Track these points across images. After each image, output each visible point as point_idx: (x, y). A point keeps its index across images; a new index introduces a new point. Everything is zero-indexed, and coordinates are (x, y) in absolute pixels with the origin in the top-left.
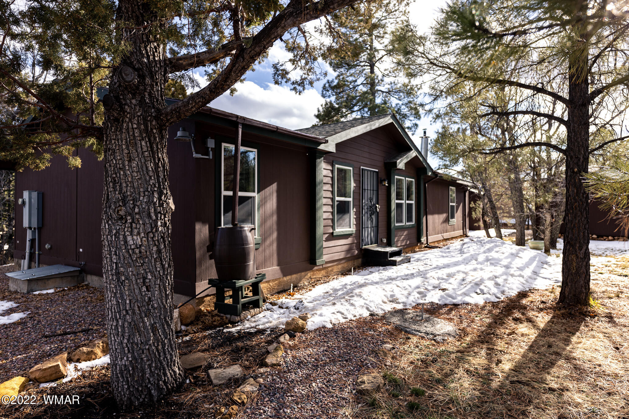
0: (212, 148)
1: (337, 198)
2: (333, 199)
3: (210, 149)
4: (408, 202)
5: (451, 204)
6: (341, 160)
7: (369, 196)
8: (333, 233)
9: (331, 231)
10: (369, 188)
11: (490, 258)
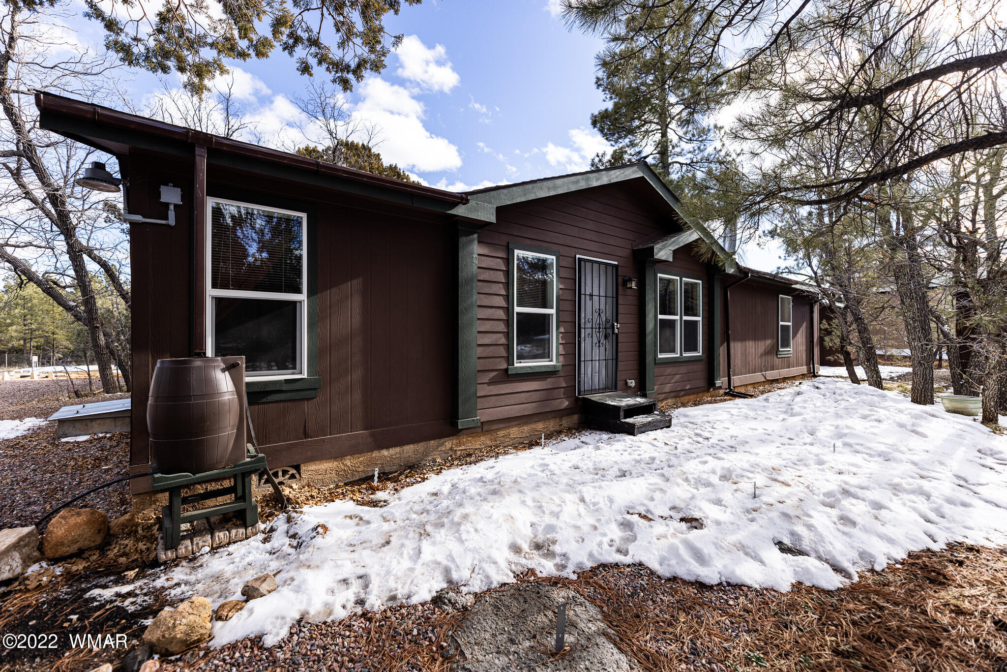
0: (176, 206)
1: (517, 309)
2: (508, 310)
3: (172, 207)
4: (685, 318)
5: (781, 323)
6: (529, 242)
7: (596, 306)
8: (507, 370)
9: (504, 366)
10: (596, 292)
11: (846, 431)
